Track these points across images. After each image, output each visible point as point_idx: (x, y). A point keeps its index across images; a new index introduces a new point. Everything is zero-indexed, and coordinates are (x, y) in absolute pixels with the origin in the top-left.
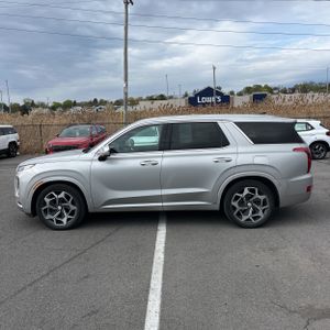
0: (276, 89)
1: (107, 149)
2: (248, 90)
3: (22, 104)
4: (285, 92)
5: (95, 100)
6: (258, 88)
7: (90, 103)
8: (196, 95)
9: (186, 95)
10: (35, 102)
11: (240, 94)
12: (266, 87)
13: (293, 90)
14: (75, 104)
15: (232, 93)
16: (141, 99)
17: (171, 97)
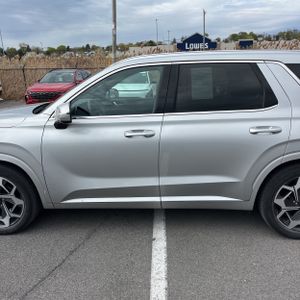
1: (65, 110)
2: (234, 37)
3: (18, 48)
5: (88, 46)
6: (243, 35)
7: (83, 48)
8: (184, 42)
9: (174, 41)
10: (31, 47)
11: (226, 41)
12: (252, 34)
14: (68, 49)
15: (219, 40)
16: (131, 45)
17: (160, 44)
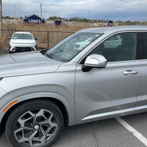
0: (63, 19)
4: (67, 21)
13: (71, 20)
